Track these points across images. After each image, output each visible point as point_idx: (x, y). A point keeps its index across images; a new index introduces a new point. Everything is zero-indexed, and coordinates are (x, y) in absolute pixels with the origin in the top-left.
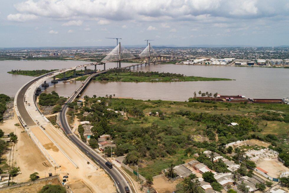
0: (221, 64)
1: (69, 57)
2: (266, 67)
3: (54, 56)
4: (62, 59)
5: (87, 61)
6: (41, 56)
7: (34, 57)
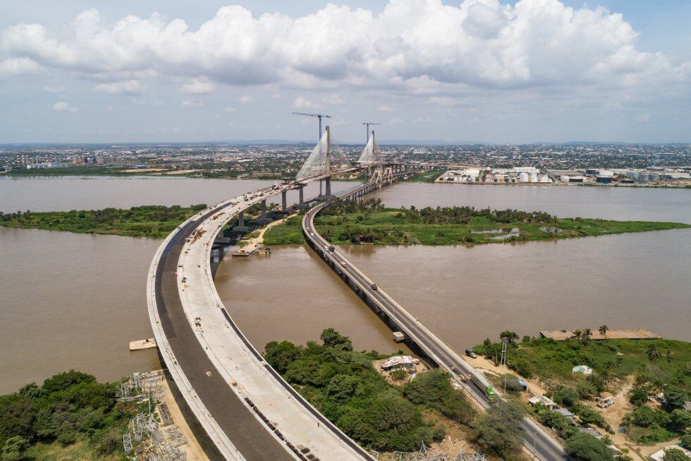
0: (541, 181)
1: (132, 169)
2: (646, 187)
3: (84, 164)
4: (119, 174)
5: (195, 177)
6: (50, 165)
7: (29, 167)
